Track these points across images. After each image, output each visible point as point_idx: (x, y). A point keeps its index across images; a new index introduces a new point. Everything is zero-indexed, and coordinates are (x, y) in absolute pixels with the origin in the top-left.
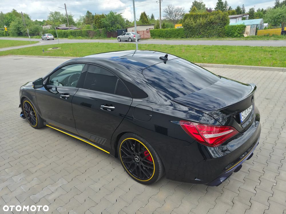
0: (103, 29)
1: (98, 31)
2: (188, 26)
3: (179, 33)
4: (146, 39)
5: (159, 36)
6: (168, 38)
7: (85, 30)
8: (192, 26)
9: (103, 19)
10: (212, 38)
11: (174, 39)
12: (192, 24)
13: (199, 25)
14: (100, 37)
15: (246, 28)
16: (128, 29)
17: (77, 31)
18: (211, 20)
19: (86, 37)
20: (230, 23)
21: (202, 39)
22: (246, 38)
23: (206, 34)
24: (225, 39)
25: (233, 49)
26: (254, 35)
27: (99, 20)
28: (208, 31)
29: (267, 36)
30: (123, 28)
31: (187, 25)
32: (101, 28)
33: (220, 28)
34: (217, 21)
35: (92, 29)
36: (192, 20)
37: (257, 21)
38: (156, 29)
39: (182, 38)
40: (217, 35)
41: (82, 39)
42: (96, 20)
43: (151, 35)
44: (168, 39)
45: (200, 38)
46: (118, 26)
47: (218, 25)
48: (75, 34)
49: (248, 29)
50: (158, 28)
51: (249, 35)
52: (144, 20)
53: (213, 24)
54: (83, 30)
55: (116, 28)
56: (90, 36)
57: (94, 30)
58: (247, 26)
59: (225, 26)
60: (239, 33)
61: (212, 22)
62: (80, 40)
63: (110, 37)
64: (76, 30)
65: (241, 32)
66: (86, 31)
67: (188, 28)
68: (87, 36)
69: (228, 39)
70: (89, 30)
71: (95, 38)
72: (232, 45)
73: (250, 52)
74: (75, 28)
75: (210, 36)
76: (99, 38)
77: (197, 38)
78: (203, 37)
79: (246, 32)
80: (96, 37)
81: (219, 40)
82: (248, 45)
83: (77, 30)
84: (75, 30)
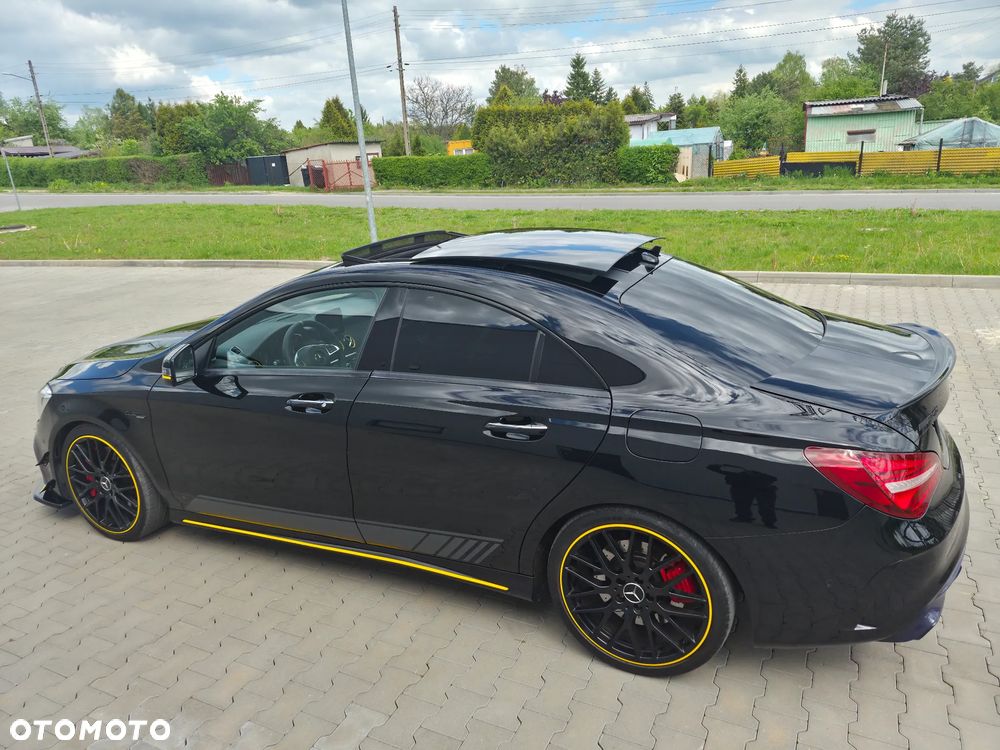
0: (192, 154)
1: (172, 161)
2: (500, 148)
3: (474, 171)
4: (360, 189)
5: (406, 179)
6: (437, 186)
7: (117, 158)
8: (514, 148)
9: (190, 119)
10: (580, 187)
11: (459, 190)
12: (512, 142)
13: (536, 147)
14: (183, 183)
15: (681, 156)
16: (287, 155)
17: (88, 163)
18: (571, 130)
19: (124, 183)
20: (631, 140)
21: (551, 190)
22: (683, 185)
23: (559, 175)
24: (621, 189)
25: (668, 221)
26: (705, 175)
27: (177, 125)
28: (567, 165)
29: (742, 180)
30: (268, 150)
31: (497, 144)
32: (185, 152)
33: (603, 154)
34: (593, 133)
35: (146, 154)
36: (512, 128)
37: (707, 135)
38: (394, 158)
39: (486, 186)
40: (595, 178)
41: (107, 191)
42: (164, 122)
43: (377, 177)
44: (438, 190)
45: (543, 185)
46: (250, 143)
47: (597, 147)
48: (76, 175)
49: (685, 158)
50: (399, 155)
51: (689, 177)
52: (338, 123)
53: (580, 142)
54: (109, 158)
55: (243, 151)
56: (140, 181)
57: (156, 158)
58: (682, 150)
59: (617, 150)
60: (661, 172)
61: (575, 136)
62: (105, 195)
63: (221, 183)
64: (79, 160)
65: (666, 167)
66: (124, 163)
67: (501, 155)
68: (128, 180)
69: (630, 189)
70: (137, 160)
71: (163, 186)
72: (654, 209)
73: (722, 230)
74: (74, 151)
75: (575, 180)
76: (179, 188)
77: (534, 187)
78: (552, 182)
79: (679, 168)
80: (167, 185)
81: (605, 193)
82: (702, 208)
83: (86, 159)
84: (76, 158)
